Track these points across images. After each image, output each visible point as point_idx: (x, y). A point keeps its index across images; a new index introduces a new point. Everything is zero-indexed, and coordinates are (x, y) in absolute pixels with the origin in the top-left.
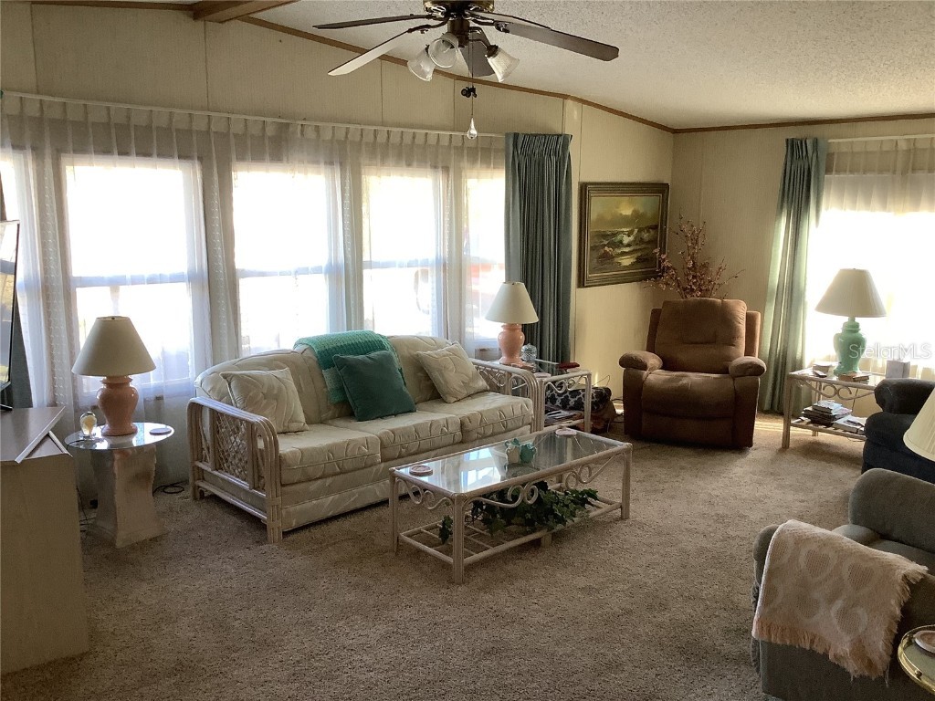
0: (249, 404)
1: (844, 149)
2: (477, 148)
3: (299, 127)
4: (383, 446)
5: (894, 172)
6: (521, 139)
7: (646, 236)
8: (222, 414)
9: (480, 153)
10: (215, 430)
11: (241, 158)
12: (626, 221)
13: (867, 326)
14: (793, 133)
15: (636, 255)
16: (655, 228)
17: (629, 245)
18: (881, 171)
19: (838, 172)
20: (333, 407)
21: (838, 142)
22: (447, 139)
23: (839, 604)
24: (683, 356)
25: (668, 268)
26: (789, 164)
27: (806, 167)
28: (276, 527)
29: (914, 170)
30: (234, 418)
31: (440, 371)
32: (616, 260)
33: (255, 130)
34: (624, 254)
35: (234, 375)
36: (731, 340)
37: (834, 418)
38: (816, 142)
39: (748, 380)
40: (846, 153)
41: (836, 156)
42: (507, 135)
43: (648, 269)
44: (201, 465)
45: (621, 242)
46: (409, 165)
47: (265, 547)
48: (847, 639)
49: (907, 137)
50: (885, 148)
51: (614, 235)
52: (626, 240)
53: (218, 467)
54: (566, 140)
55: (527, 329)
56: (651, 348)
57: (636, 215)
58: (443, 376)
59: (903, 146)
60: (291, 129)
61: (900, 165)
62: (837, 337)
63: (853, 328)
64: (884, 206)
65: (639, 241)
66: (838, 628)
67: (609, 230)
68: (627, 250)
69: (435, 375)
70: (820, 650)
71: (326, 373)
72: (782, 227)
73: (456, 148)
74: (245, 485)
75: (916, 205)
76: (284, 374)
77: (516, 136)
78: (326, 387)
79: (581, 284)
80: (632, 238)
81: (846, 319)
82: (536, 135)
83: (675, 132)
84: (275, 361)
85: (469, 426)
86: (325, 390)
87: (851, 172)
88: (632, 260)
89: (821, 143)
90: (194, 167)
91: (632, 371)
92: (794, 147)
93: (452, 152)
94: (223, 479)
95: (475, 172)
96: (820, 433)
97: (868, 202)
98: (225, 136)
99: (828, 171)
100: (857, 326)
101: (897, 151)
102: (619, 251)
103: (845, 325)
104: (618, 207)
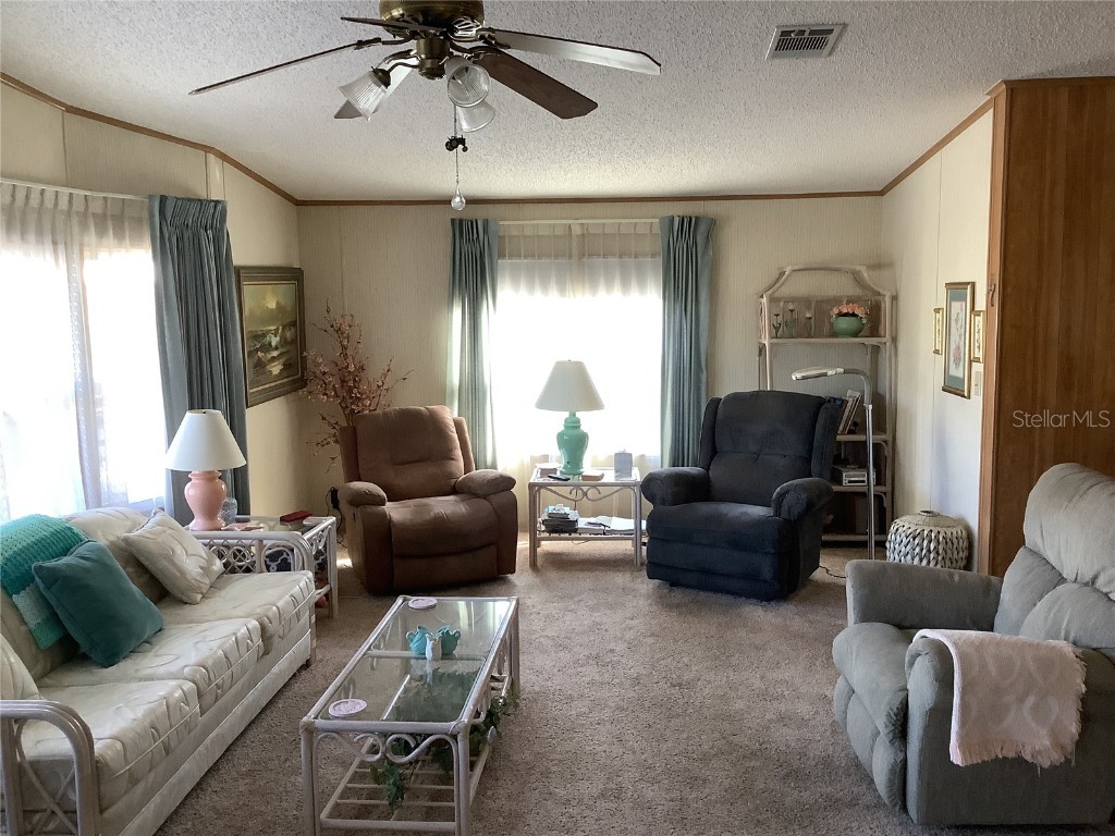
1: (515, 233)
2: (105, 215)
4: (200, 695)
5: (570, 257)
7: (288, 335)
9: (113, 222)
12: (272, 316)
13: (588, 421)
15: (282, 361)
16: (293, 324)
17: (276, 348)
18: (556, 257)
19: (511, 257)
20: (42, 656)
21: (510, 224)
25: (324, 373)
26: (457, 242)
27: (478, 251)
29: (590, 255)
31: (167, 557)
32: (268, 368)
34: (273, 359)
36: (447, 455)
38: (486, 222)
40: (518, 236)
41: (507, 240)
42: (151, 197)
43: (297, 378)
45: (270, 344)
48: (1044, 732)
49: (580, 221)
50: (558, 232)
51: (264, 335)
52: (275, 341)
57: (279, 306)
58: (174, 564)
59: (577, 230)
61: (575, 251)
62: (560, 435)
63: (573, 424)
64: (562, 290)
65: (284, 342)
67: (260, 329)
68: (275, 354)
71: (22, 600)
75: (594, 287)
77: (163, 199)
78: (23, 622)
79: (247, 407)
80: (278, 338)
81: (566, 414)
82: (189, 200)
83: (300, 204)
85: (271, 628)
87: (525, 257)
88: (280, 367)
89: (492, 226)
91: (371, 509)
93: (110, 222)
99: (502, 255)
100: (578, 421)
101: (570, 235)
102: (269, 356)
103: (566, 421)
104: (264, 299)
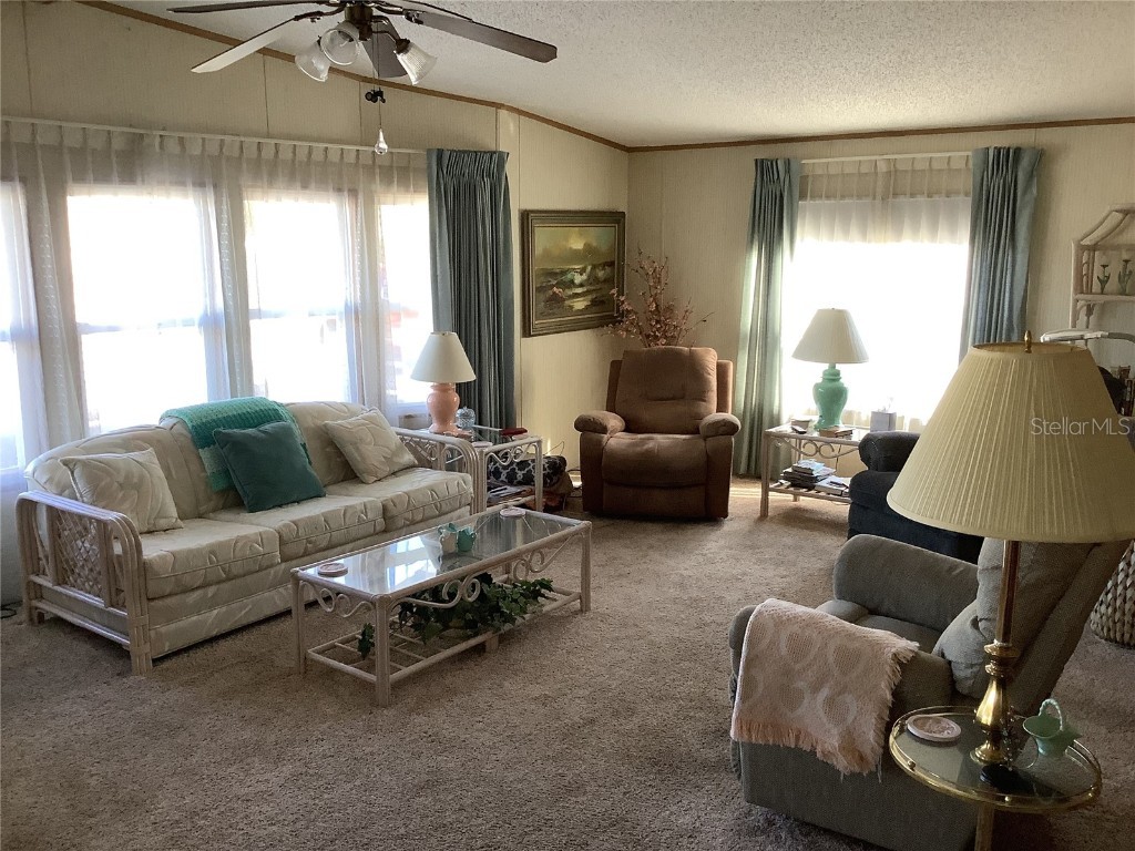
0: (100, 496)
1: (819, 171)
2: (391, 167)
3: (158, 140)
4: (282, 542)
5: (874, 198)
6: (446, 155)
7: (601, 274)
8: (63, 512)
9: (395, 173)
10: (55, 533)
11: (80, 178)
12: (576, 256)
13: (848, 374)
14: (764, 153)
15: (590, 297)
16: (611, 264)
17: (581, 285)
18: (859, 197)
19: (813, 197)
20: (214, 497)
21: (815, 163)
22: (354, 155)
23: (825, 692)
24: (646, 415)
25: (628, 311)
26: (758, 188)
27: (778, 193)
28: (142, 653)
29: (895, 195)
30: (81, 517)
31: (354, 444)
32: (567, 303)
33: (97, 143)
34: (576, 295)
35: (79, 461)
36: (701, 396)
37: (816, 479)
38: (788, 163)
39: (722, 439)
40: (821, 176)
41: (810, 180)
42: (429, 151)
43: (605, 314)
44: (39, 580)
45: (572, 281)
46: (305, 186)
47: (131, 680)
48: (835, 731)
49: (885, 157)
50: (864, 170)
51: (564, 273)
52: (578, 279)
53: (62, 582)
54: (501, 158)
55: (462, 388)
56: (611, 407)
57: (589, 249)
58: (357, 449)
59: (882, 167)
60: (146, 141)
61: (879, 190)
62: (817, 386)
63: (833, 376)
64: (864, 235)
65: (593, 280)
66: (825, 720)
67: (557, 268)
68: (579, 290)
69: (349, 450)
70: (806, 747)
71: (205, 454)
72: (753, 259)
73: (364, 166)
74: (98, 602)
75: (899, 234)
76: (148, 456)
77: (440, 153)
78: (204, 470)
79: (526, 333)
80: (584, 277)
81: (826, 366)
82: (464, 152)
83: (630, 150)
84: (134, 440)
85: (393, 511)
86: (203, 474)
87: (828, 197)
88: (586, 303)
89: (794, 167)
90: (14, 191)
91: (590, 435)
92: (764, 169)
94: (70, 597)
95: (390, 197)
96: (801, 498)
97: (846, 232)
98: (58, 149)
99: (803, 196)
100: (837, 374)
101: (876, 173)
102: (570, 292)
103: (825, 373)
104: (567, 240)
